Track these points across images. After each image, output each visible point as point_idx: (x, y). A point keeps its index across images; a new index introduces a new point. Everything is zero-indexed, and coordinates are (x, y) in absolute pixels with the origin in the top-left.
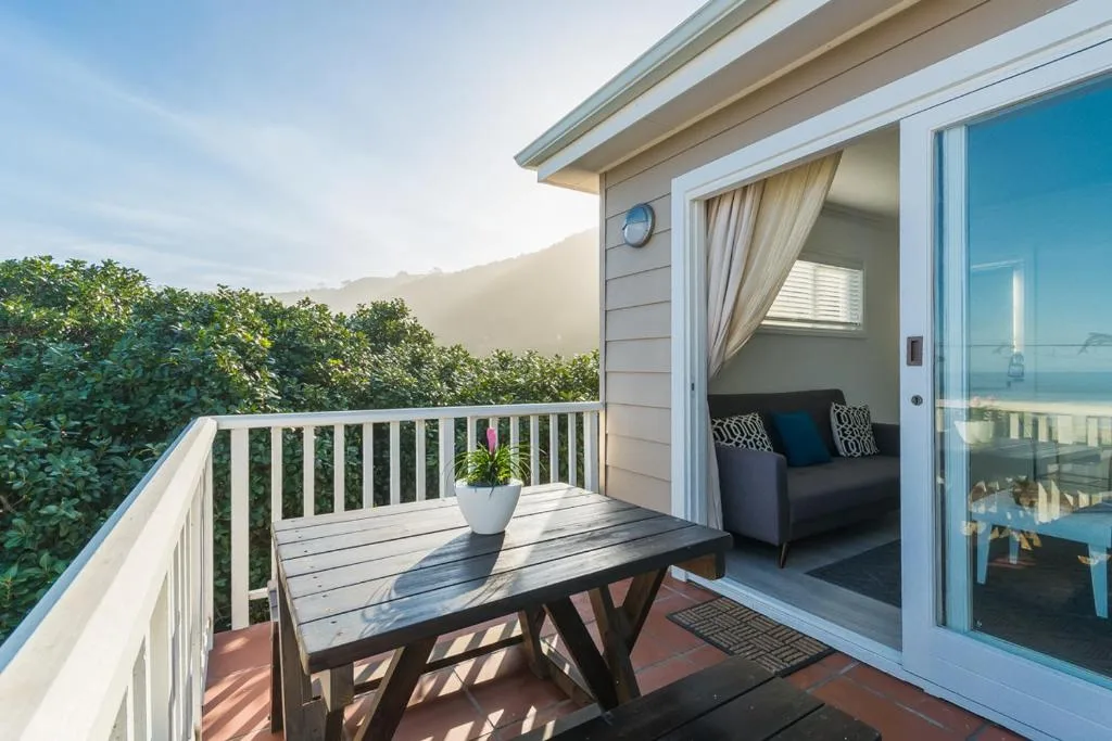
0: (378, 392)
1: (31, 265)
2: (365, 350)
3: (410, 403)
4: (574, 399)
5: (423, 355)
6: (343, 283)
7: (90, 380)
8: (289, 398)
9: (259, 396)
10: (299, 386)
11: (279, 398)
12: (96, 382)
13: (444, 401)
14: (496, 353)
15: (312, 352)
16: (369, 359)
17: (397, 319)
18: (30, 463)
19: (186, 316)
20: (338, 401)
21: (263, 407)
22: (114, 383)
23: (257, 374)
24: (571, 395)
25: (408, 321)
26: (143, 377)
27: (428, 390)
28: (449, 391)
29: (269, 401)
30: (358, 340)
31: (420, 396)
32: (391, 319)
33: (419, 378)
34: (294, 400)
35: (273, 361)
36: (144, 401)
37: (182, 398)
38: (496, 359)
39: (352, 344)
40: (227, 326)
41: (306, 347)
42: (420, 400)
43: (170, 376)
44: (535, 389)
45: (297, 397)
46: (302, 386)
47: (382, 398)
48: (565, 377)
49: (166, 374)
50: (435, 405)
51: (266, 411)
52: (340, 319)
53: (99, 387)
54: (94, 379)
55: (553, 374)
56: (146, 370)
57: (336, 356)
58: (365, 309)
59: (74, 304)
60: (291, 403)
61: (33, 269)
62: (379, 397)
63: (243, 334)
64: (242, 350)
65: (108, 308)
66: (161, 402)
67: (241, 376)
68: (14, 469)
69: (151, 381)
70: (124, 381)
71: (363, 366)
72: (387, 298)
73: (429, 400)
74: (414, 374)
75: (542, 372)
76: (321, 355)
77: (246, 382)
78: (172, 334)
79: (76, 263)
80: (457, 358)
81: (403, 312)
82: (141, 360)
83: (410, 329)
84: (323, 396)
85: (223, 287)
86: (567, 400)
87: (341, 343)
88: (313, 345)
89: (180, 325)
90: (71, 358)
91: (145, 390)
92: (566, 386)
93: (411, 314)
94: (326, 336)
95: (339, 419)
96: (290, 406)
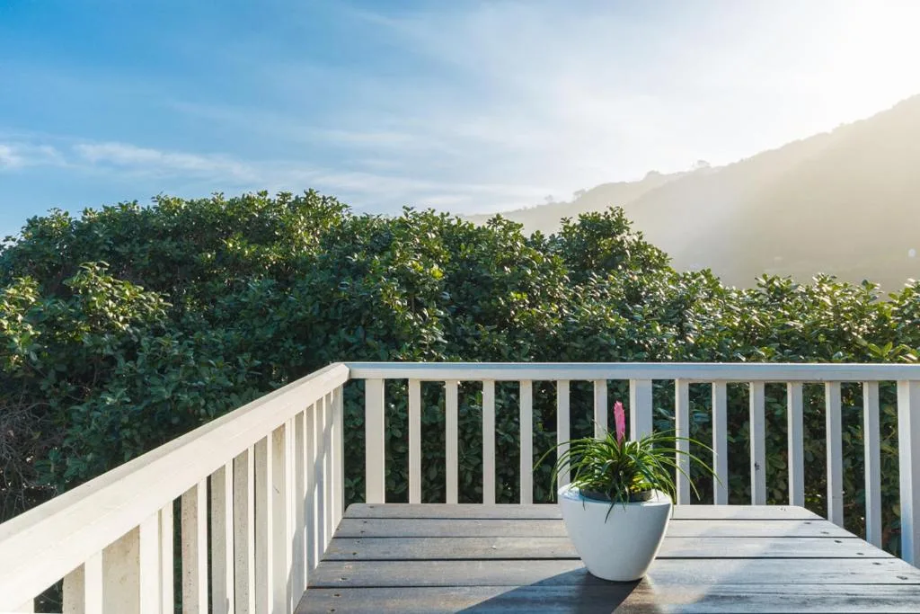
0: (573, 338)
1: (248, 201)
2: (561, 280)
3: (616, 354)
4: (894, 358)
5: (642, 284)
6: (576, 193)
7: (277, 318)
8: (461, 342)
9: (424, 339)
10: (474, 327)
11: (446, 342)
12: (281, 320)
13: (667, 353)
14: (763, 282)
15: (493, 284)
16: (565, 292)
17: (613, 235)
18: (218, 401)
19: (365, 246)
20: (520, 347)
21: (428, 353)
22: (296, 320)
23: (425, 312)
24: (889, 348)
25: (628, 238)
26: (319, 314)
27: (643, 336)
28: (676, 339)
29: (436, 344)
30: (553, 267)
31: (631, 345)
32: (606, 236)
33: (632, 319)
34: (466, 344)
35: (447, 296)
36: (319, 341)
37: (351, 339)
38: (764, 290)
39: (544, 271)
40: (398, 255)
41: (488, 278)
42: (631, 349)
43: (344, 314)
44: (822, 338)
45: (469, 341)
46: (477, 328)
47: (578, 346)
48: (882, 319)
49: (340, 311)
50: (652, 359)
51: (430, 358)
52: (536, 241)
53: (283, 325)
54: (279, 315)
55: (860, 314)
56: (322, 307)
57: (522, 289)
58: (571, 225)
59: (279, 238)
60: (461, 349)
61: (248, 205)
62: (573, 344)
63: (414, 264)
64: (409, 282)
65: (308, 241)
66: (332, 342)
67: (405, 314)
68: (205, 407)
69: (326, 319)
70: (304, 319)
71: (559, 301)
72: (600, 208)
73: (644, 350)
74: (624, 313)
75: (837, 310)
76: (504, 287)
77: (411, 322)
78: (349, 266)
79: (284, 195)
80: (695, 289)
81: (620, 225)
82: (319, 296)
83: (632, 249)
84: (500, 340)
85: (408, 210)
86: (879, 360)
87: (529, 272)
88: (495, 274)
89: (356, 256)
90: (264, 294)
91: (320, 329)
92: (883, 334)
93: (633, 229)
94: (511, 262)
95: (526, 373)
96: (460, 353)
